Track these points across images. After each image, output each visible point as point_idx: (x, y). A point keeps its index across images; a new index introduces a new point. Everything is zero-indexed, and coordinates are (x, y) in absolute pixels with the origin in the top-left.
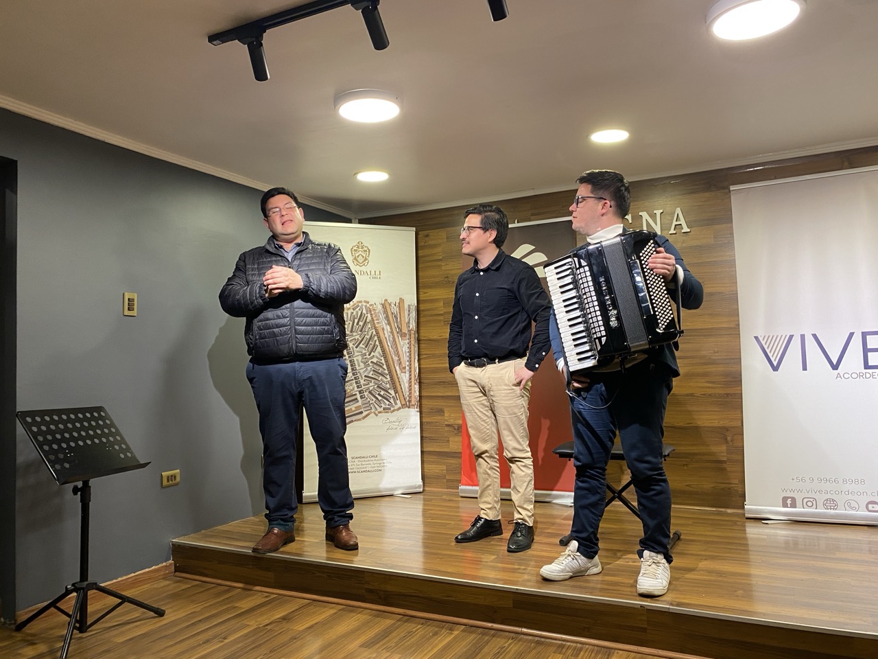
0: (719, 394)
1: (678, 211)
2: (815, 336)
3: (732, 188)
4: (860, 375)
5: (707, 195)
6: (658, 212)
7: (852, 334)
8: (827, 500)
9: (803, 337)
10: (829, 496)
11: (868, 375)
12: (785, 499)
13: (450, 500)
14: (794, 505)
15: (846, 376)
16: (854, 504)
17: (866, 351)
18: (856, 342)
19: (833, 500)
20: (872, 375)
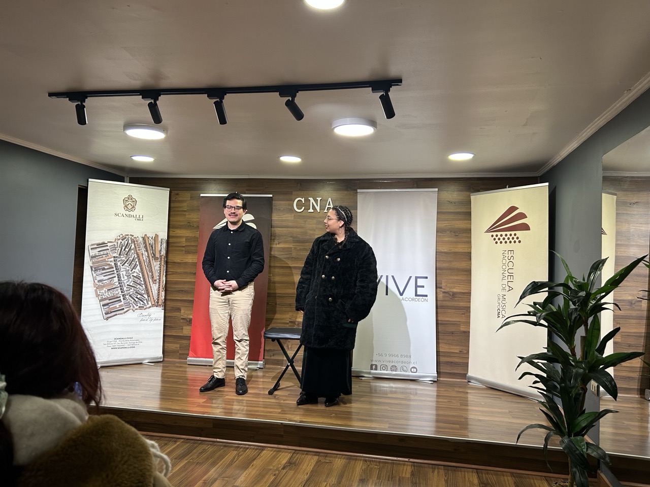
1: (330, 200)
2: (393, 277)
3: (359, 191)
4: (413, 299)
5: (346, 192)
6: (319, 199)
7: (411, 277)
8: (392, 366)
9: (387, 277)
10: (393, 364)
11: (416, 300)
12: (372, 366)
13: (181, 367)
14: (376, 369)
15: (406, 299)
16: (405, 368)
17: (417, 286)
18: (413, 281)
19: (396, 366)
20: (418, 300)
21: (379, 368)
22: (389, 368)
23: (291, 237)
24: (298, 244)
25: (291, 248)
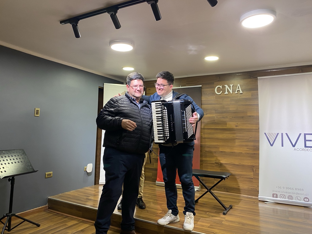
0: (251, 153)
1: (239, 85)
2: (287, 134)
3: (258, 78)
4: (303, 150)
5: (249, 80)
6: (231, 85)
7: (300, 134)
8: (289, 196)
9: (282, 134)
10: (290, 194)
11: (306, 150)
12: (273, 194)
13: (152, 187)
14: (277, 197)
15: (298, 150)
16: (299, 198)
17: (305, 141)
18: (302, 137)
19: (292, 196)
20: (307, 150)
21: (279, 196)
22: (287, 197)
23: (214, 110)
24: (219, 114)
25: (214, 117)
